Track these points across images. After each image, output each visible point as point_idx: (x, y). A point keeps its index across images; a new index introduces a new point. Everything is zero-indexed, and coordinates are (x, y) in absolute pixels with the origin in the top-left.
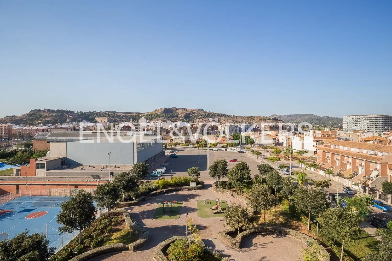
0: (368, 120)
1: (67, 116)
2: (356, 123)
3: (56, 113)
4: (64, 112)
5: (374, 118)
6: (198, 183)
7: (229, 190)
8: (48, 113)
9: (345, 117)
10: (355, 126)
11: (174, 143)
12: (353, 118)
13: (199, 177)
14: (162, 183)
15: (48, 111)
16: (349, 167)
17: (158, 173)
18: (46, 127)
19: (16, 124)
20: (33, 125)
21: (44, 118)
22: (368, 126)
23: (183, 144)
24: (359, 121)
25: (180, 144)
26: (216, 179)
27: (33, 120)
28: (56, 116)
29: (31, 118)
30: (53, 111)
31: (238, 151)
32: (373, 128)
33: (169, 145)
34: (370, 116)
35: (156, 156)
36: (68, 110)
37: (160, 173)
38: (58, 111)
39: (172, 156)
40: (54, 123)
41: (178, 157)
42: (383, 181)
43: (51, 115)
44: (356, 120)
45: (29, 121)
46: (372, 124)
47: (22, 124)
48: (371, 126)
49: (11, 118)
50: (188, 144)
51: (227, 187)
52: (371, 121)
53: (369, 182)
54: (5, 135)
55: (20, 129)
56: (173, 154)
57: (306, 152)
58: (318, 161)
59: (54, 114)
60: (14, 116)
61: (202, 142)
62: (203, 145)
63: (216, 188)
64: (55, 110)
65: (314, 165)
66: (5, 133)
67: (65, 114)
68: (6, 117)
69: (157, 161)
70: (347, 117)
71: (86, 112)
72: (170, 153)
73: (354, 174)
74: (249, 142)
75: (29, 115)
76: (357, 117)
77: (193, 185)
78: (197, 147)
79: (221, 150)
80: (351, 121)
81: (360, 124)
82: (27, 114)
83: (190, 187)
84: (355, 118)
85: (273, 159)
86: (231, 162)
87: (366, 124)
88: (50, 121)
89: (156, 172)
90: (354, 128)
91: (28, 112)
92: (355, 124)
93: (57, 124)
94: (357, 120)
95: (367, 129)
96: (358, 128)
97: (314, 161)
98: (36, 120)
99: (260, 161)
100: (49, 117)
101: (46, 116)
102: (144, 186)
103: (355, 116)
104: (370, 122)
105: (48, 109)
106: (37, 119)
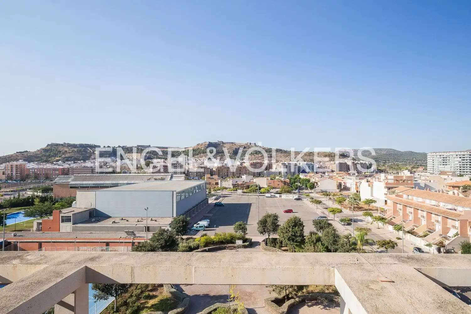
0: (460, 158)
1: (92, 152)
2: (445, 161)
3: (78, 148)
4: (88, 147)
5: (469, 156)
6: (245, 241)
7: (280, 249)
8: (68, 148)
9: (430, 154)
10: (443, 165)
11: (219, 187)
12: (440, 156)
13: (247, 234)
14: (205, 240)
15: (69, 145)
16: (424, 222)
17: (200, 227)
18: (66, 166)
19: (29, 162)
20: (50, 162)
21: (63, 154)
22: (460, 165)
23: (230, 188)
24: (448, 159)
25: (226, 188)
26: (266, 236)
27: (49, 156)
28: (78, 152)
29: (47, 154)
30: (75, 146)
31: (295, 198)
32: (467, 168)
33: (214, 190)
34: (463, 153)
35: (198, 205)
36: (93, 144)
37: (202, 227)
38: (81, 146)
39: (217, 205)
40: (75, 160)
41: (223, 206)
42: (462, 242)
43: (72, 151)
44: (444, 158)
45: (45, 158)
46: (465, 163)
47: (36, 161)
48: (464, 166)
49: (23, 154)
50: (237, 189)
51: (278, 245)
52: (464, 159)
53: (446, 243)
54: (16, 176)
55: (35, 169)
56: (218, 201)
57: (375, 201)
58: (388, 213)
59: (76, 150)
60: (27, 151)
61: (252, 186)
62: (253, 191)
63: (265, 247)
64: (77, 145)
65: (382, 219)
66: (16, 174)
67: (89, 149)
68: (17, 152)
69: (199, 211)
70: (432, 154)
71: (115, 147)
72: (215, 199)
73: (429, 232)
74: (308, 186)
75: (45, 150)
76: (445, 154)
77: (239, 242)
78: (246, 193)
79: (275, 196)
80: (438, 160)
81: (449, 163)
82: (43, 150)
83: (236, 245)
84: (443, 155)
85: (334, 210)
86: (285, 212)
87: (457, 162)
88: (71, 157)
89: (198, 226)
90: (442, 168)
91: (44, 146)
92: (443, 162)
93: (79, 162)
94: (446, 158)
95: (459, 170)
96: (447, 168)
97: (383, 213)
98: (53, 156)
99: (319, 211)
100: (69, 153)
101: (66, 151)
102: (185, 244)
103: (443, 153)
104: (462, 160)
105: (68, 143)
106: (55, 155)
